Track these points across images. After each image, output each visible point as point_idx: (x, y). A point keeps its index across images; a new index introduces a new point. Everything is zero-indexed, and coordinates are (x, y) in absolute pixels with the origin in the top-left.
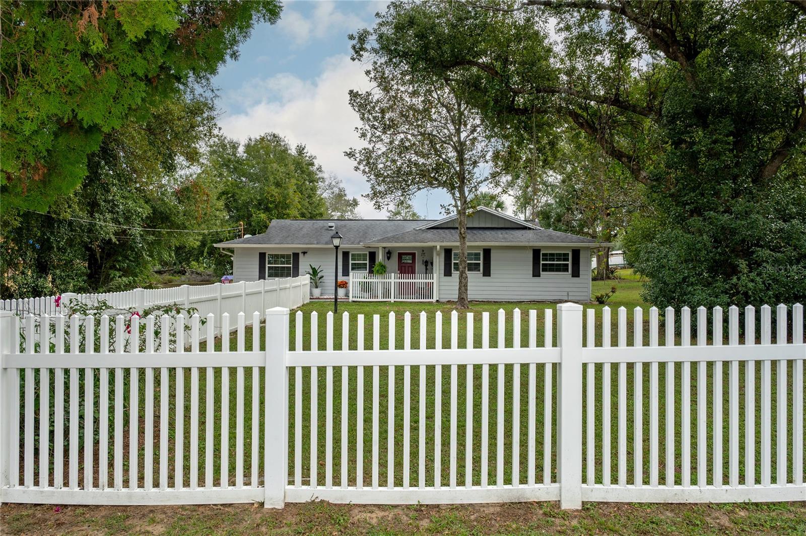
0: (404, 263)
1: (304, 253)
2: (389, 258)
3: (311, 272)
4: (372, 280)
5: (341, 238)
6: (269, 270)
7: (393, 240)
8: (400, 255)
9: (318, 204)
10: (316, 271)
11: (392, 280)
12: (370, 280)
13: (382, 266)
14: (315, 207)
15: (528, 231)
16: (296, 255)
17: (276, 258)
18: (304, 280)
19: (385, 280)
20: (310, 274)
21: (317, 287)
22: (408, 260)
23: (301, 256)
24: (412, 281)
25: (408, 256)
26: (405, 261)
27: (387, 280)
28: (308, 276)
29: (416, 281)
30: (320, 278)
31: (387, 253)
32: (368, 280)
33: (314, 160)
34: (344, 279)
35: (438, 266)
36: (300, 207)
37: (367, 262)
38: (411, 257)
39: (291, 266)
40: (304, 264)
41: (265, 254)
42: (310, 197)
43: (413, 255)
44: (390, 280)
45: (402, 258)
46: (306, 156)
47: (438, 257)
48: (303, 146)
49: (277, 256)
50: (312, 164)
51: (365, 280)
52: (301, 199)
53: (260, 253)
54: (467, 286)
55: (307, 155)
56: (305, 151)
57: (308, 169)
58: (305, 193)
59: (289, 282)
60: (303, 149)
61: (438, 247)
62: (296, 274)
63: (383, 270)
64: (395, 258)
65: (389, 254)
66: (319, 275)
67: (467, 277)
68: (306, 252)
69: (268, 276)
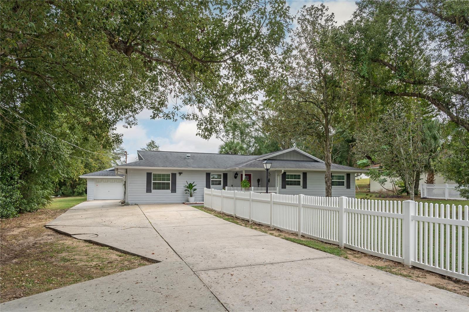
1: (180, 173)
2: (236, 178)
6: (153, 185)
10: (192, 186)
16: (174, 175)
17: (158, 176)
20: (186, 187)
21: (192, 196)
23: (178, 175)
31: (235, 174)
37: (222, 180)
38: (248, 177)
39: (170, 182)
41: (151, 173)
43: (250, 175)
47: (278, 177)
53: (147, 174)
61: (283, 171)
62: (174, 188)
64: (239, 177)
68: (182, 173)
69: (153, 189)
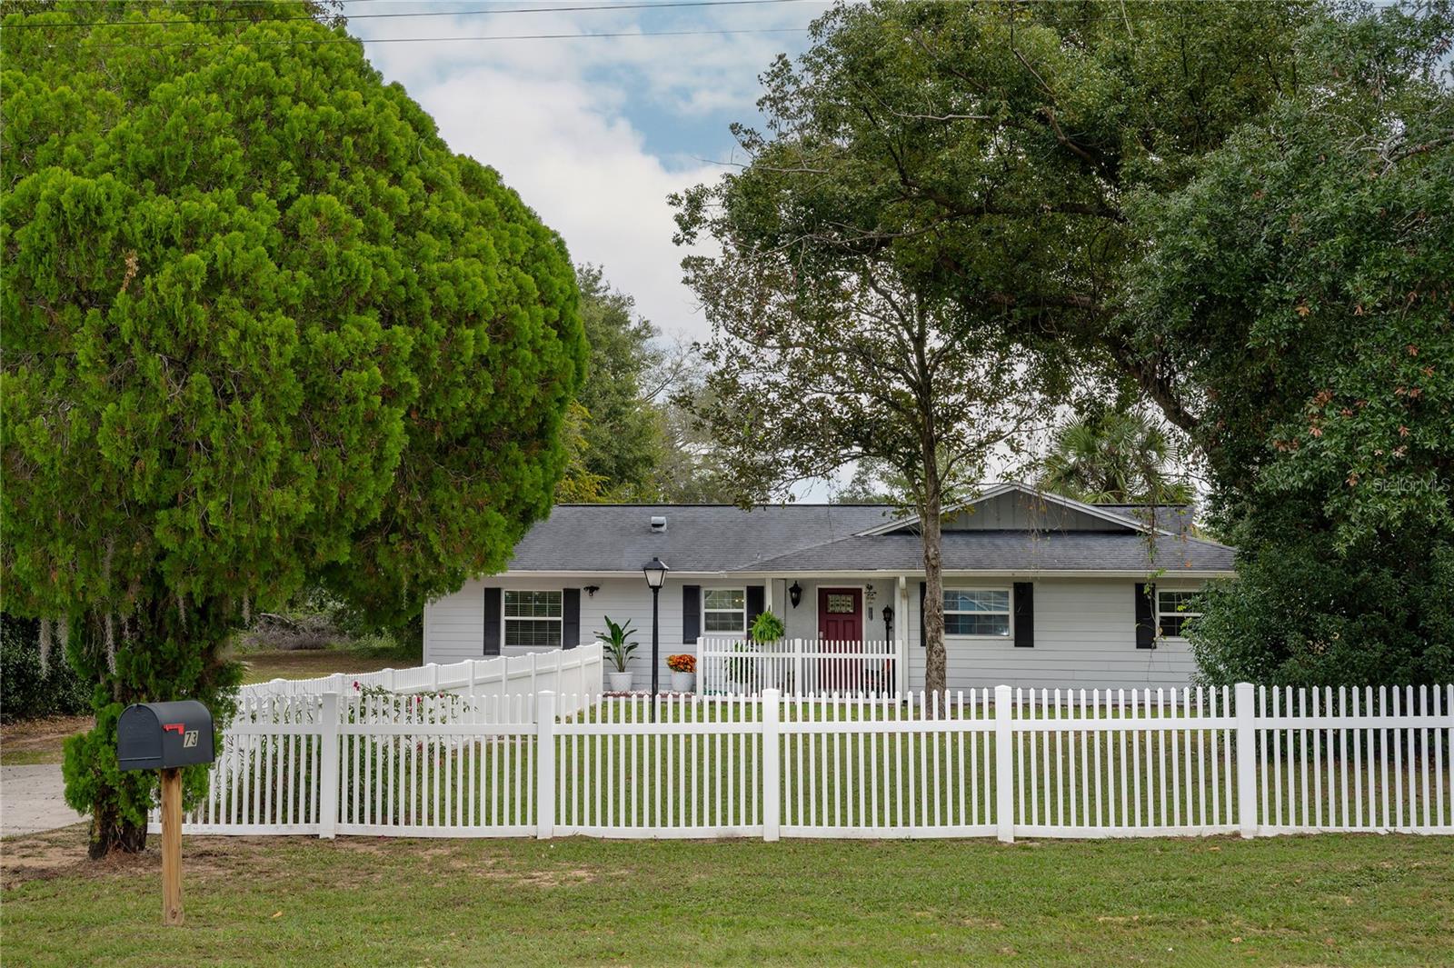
0: (833, 613)
1: (592, 589)
2: (796, 602)
3: (608, 634)
4: (754, 654)
5: (663, 569)
6: (507, 629)
7: (796, 564)
8: (824, 595)
9: (640, 433)
10: (621, 633)
11: (798, 655)
12: (749, 655)
13: (772, 622)
14: (632, 441)
15: (1131, 541)
16: (572, 596)
17: (521, 601)
18: (591, 652)
19: (781, 655)
20: (605, 638)
21: (622, 669)
22: (843, 605)
23: (584, 596)
24: (854, 656)
25: (843, 597)
26: (837, 609)
27: (786, 655)
28: (600, 644)
29: (864, 656)
30: (630, 648)
31: (792, 590)
32: (744, 655)
33: (625, 308)
34: (687, 650)
35: (905, 622)
36: (585, 445)
37: (744, 611)
38: (850, 598)
39: (561, 619)
40: (592, 617)
41: (498, 591)
42: (614, 413)
43: (856, 594)
44: (791, 655)
45: (827, 599)
46: (605, 298)
47: (905, 602)
48: (595, 272)
49: (526, 596)
50: (621, 320)
51: (739, 654)
52: (589, 421)
53: (487, 590)
54: (943, 670)
55: (609, 293)
56: (601, 283)
57: (608, 334)
58: (600, 404)
59: (554, 656)
60: (596, 279)
61: (902, 581)
62: (572, 640)
63: (775, 632)
64: (811, 601)
65: (796, 592)
66: (628, 641)
67: (943, 651)
68: (597, 589)
69: (508, 643)
